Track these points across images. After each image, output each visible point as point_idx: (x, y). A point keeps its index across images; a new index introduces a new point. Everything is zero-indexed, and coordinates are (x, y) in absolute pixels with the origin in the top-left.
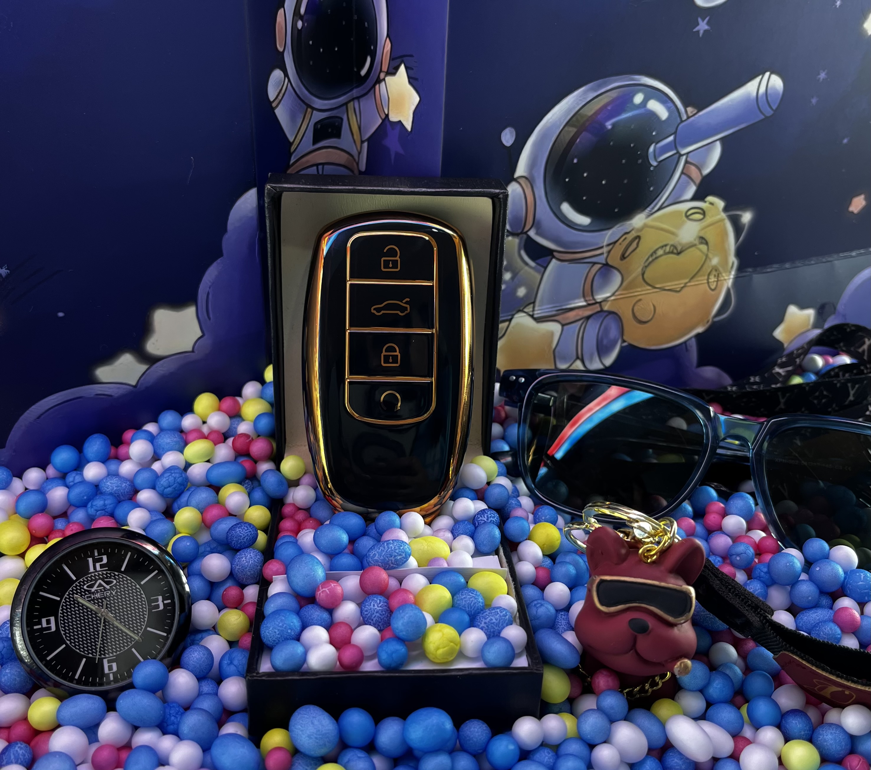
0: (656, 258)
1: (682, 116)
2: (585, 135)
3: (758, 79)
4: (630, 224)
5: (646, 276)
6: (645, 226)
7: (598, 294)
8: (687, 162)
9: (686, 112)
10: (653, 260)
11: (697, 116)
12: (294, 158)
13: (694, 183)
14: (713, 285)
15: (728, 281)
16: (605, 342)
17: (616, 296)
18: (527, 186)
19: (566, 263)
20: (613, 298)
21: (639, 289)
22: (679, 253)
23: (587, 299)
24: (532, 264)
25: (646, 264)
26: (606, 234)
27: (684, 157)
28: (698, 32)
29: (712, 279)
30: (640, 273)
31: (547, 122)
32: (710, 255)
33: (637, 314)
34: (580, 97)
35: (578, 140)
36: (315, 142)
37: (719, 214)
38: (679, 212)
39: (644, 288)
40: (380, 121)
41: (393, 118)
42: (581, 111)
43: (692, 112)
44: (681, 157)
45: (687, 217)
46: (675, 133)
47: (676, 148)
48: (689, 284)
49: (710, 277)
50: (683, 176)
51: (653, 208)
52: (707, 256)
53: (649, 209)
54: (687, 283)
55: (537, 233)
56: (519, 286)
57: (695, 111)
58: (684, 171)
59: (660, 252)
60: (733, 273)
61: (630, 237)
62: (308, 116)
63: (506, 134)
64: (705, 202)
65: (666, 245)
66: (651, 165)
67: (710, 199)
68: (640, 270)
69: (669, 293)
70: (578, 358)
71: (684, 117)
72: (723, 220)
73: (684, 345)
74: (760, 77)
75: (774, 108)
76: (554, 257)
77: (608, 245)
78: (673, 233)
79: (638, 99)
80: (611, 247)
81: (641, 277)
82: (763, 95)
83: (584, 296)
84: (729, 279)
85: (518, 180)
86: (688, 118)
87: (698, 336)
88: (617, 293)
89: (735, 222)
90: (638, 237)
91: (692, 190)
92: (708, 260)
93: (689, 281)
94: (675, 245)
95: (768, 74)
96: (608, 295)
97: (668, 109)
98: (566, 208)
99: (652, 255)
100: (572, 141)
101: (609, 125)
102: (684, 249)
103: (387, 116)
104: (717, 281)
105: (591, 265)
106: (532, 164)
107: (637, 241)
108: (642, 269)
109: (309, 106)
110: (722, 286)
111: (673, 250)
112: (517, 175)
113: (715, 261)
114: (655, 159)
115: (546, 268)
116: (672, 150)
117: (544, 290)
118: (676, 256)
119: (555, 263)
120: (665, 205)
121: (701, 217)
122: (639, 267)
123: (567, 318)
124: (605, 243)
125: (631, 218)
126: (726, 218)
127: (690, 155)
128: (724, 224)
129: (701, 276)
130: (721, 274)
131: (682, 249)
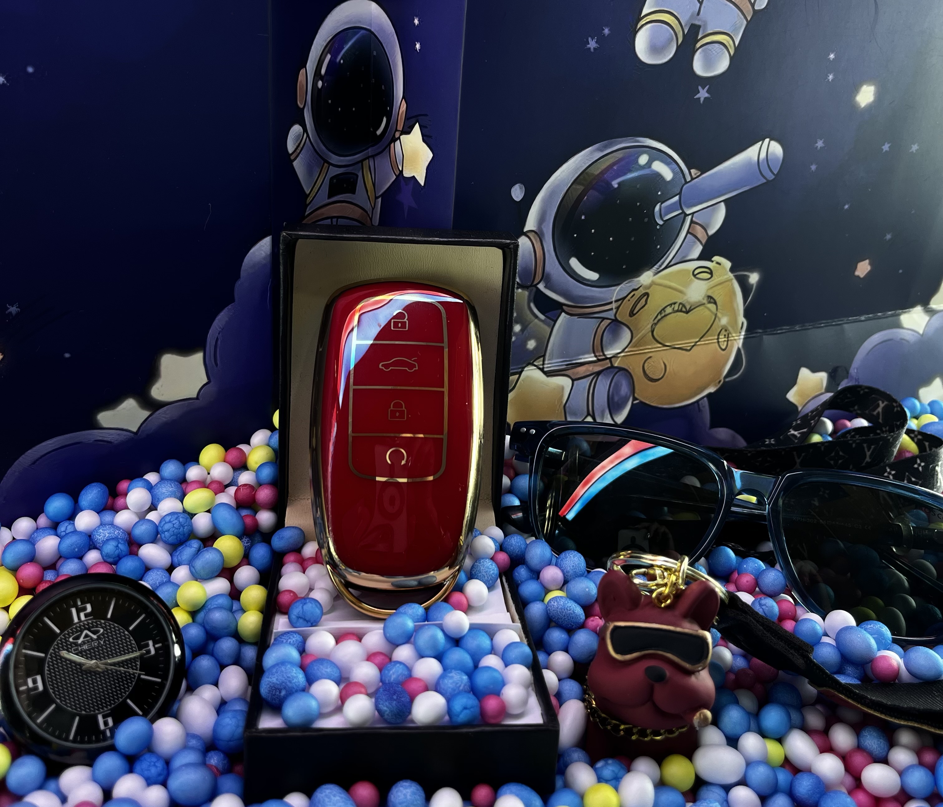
0: (665, 316)
1: (686, 178)
2: (591, 192)
3: (758, 145)
4: (639, 281)
5: (655, 333)
6: (653, 283)
7: (607, 350)
8: (692, 222)
9: (690, 173)
10: (662, 318)
11: (700, 177)
12: (309, 210)
13: (700, 242)
14: (723, 345)
15: (738, 341)
16: (616, 399)
17: (626, 352)
18: (536, 240)
19: (575, 317)
21: (649, 347)
22: (687, 312)
23: (597, 354)
24: (542, 317)
25: (656, 321)
26: (615, 290)
27: (690, 217)
28: (699, 98)
29: (722, 339)
30: (650, 330)
31: (555, 180)
32: (719, 315)
33: (647, 372)
34: (587, 156)
35: (586, 198)
36: (330, 196)
37: (726, 274)
38: (687, 271)
39: (654, 346)
40: (395, 177)
41: (407, 174)
42: (588, 170)
43: (695, 174)
44: (687, 217)
45: (695, 276)
46: (680, 194)
47: (682, 209)
48: (698, 343)
49: (720, 337)
50: (689, 235)
51: (660, 266)
52: (716, 315)
53: (656, 266)
54: (696, 342)
55: (546, 287)
56: (529, 339)
57: (699, 173)
58: (690, 231)
59: (669, 310)
60: (743, 333)
61: (638, 294)
62: (324, 171)
63: (516, 190)
64: (712, 261)
65: (675, 303)
66: (658, 224)
67: (716, 258)
68: (650, 326)
69: (680, 351)
70: (588, 414)
71: (689, 179)
72: (732, 280)
73: (696, 404)
74: (760, 143)
75: (776, 173)
76: (563, 310)
77: (617, 301)
78: (681, 292)
79: (643, 160)
80: (620, 302)
81: (650, 334)
82: (764, 159)
83: (594, 352)
84: (739, 339)
85: (528, 234)
86: (692, 179)
87: (709, 396)
88: (626, 350)
89: (743, 283)
90: (647, 294)
91: (698, 250)
92: (717, 319)
93: (700, 340)
94: (684, 303)
95: (767, 140)
96: (618, 351)
97: (673, 171)
98: (574, 263)
99: (660, 313)
100: (580, 198)
101: (615, 184)
102: (693, 307)
103: (401, 172)
104: (728, 341)
105: (599, 320)
106: (541, 220)
107: (646, 297)
108: (652, 326)
109: (326, 161)
110: (732, 346)
111: (682, 308)
112: (525, 230)
113: (724, 321)
114: (662, 218)
115: (555, 322)
116: (677, 210)
117: (554, 344)
118: (685, 315)
119: (565, 317)
120: (672, 263)
121: (709, 276)
122: (648, 324)
123: (577, 373)
124: (614, 299)
125: (639, 276)
126: (733, 277)
127: (695, 215)
128: (732, 284)
129: (711, 336)
130: (731, 334)
131: (691, 307)
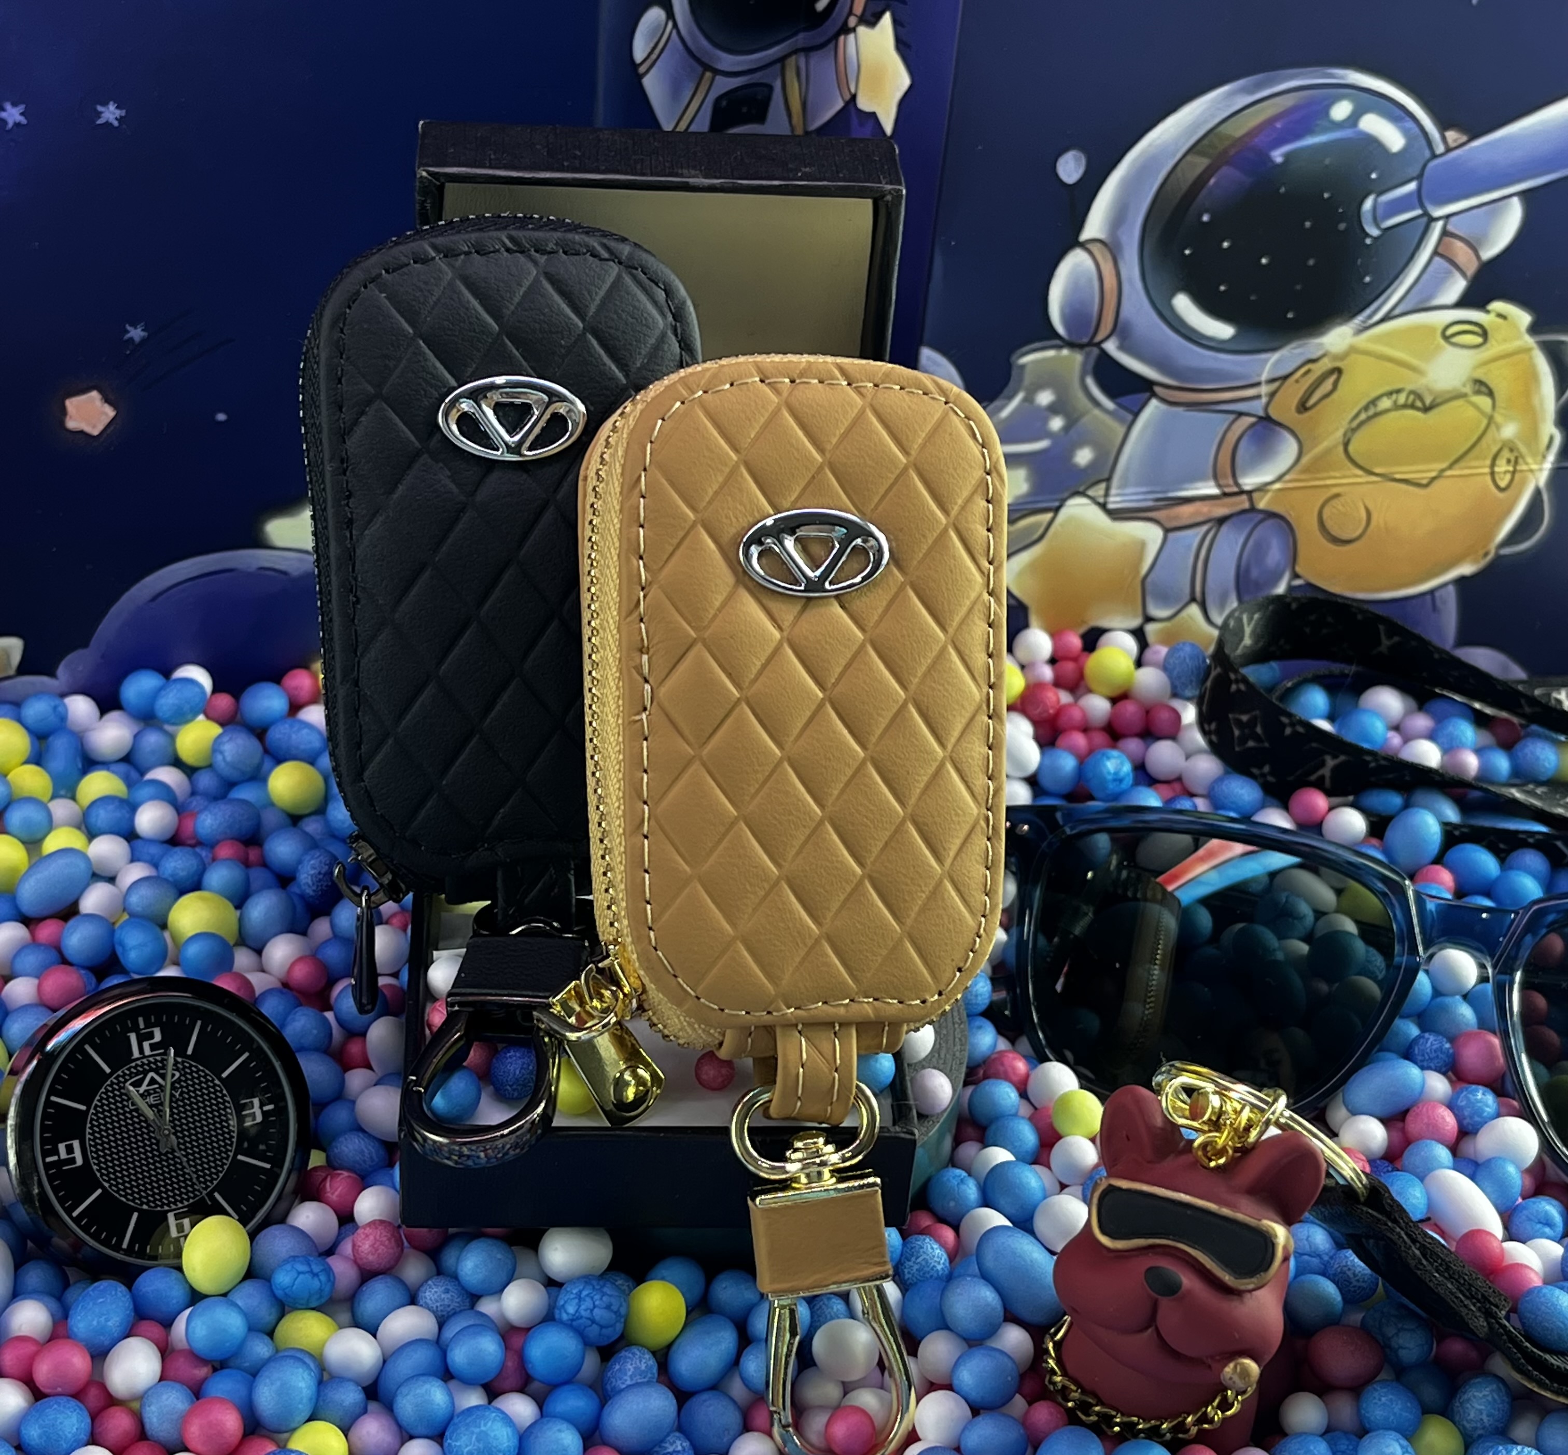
0: (1377, 415)
1: (1434, 146)
2: (1225, 170)
4: (1321, 344)
5: (1351, 448)
6: (1352, 350)
7: (1245, 474)
8: (1445, 233)
9: (1444, 139)
10: (1369, 418)
11: (1467, 148)
13: (1463, 274)
14: (1502, 479)
15: (1537, 474)
16: (1255, 573)
17: (1285, 482)
18: (1105, 259)
19: (1180, 410)
20: (1277, 486)
21: (1337, 474)
22: (1426, 409)
23: (1222, 482)
24: (1109, 404)
25: (1354, 424)
26: (1266, 361)
27: (1440, 223)
29: (1502, 467)
30: (1341, 440)
31: (1150, 145)
32: (1498, 418)
33: (1329, 524)
34: (1220, 102)
35: (1212, 181)
36: (715, 129)
37: (1519, 337)
38: (1430, 329)
39: (1348, 473)
40: (842, 104)
41: (864, 104)
42: (1221, 128)
43: (1455, 141)
44: (1433, 224)
45: (1446, 338)
46: (1419, 177)
47: (1422, 206)
48: (1449, 473)
49: (1498, 462)
50: (1437, 259)
51: (1370, 317)
52: (1491, 419)
53: (1360, 318)
54: (1443, 470)
55: (1122, 347)
56: (1080, 444)
57: (1464, 139)
58: (1440, 250)
59: (1385, 404)
60: (1551, 457)
61: (1318, 369)
62: (704, 86)
63: (1067, 162)
64: (1488, 312)
65: (1398, 391)
66: (1368, 235)
67: (1498, 306)
68: (1339, 434)
69: (1403, 486)
70: (1193, 599)
71: (1440, 149)
72: (1528, 350)
73: (1428, 597)
76: (1154, 395)
77: (1271, 381)
78: (1414, 369)
79: (1341, 110)
80: (1276, 384)
81: (1341, 448)
83: (1215, 477)
84: (1541, 470)
85: (1089, 246)
86: (1448, 150)
87: (1461, 582)
88: (1287, 477)
89: (1555, 357)
90: (1338, 371)
91: (1457, 287)
92: (1493, 427)
93: (1450, 467)
94: (1419, 391)
96: (1268, 478)
97: (1406, 132)
98: (1183, 304)
99: (1366, 408)
100: (1200, 182)
101: (1278, 156)
102: (1438, 400)
103: (854, 97)
104: (1514, 472)
105: (1231, 417)
106: (1118, 219)
107: (1333, 377)
108: (1345, 434)
109: (707, 67)
110: (1524, 483)
111: (1414, 401)
112: (1085, 235)
113: (1509, 431)
114: (1376, 223)
115: (1136, 415)
116: (1412, 208)
117: (1130, 458)
118: (1419, 414)
119: (1156, 407)
120: (1397, 312)
121: (1479, 340)
122: (1337, 429)
123: (1177, 517)
124: (1264, 377)
125: (1321, 334)
126: (1534, 346)
127: (1453, 219)
128: (1531, 358)
129: (1477, 458)
130: (1523, 458)
131: (1434, 400)
